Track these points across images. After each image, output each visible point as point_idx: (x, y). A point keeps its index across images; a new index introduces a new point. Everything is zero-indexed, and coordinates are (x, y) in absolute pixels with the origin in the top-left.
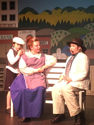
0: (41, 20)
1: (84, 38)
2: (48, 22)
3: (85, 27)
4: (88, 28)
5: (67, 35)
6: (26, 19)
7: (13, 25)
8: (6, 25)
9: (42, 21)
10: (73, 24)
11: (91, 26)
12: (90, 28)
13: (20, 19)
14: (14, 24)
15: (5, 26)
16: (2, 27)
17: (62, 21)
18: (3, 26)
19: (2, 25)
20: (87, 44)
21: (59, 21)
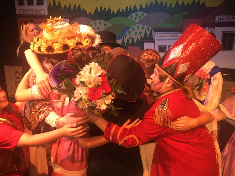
0: (75, 6)
1: (128, 32)
2: (84, 9)
3: (130, 17)
4: (133, 18)
5: (107, 27)
6: (57, 4)
7: (41, 11)
8: (34, 11)
9: (77, 7)
10: (115, 12)
11: (137, 16)
12: (135, 19)
13: (50, 3)
14: (43, 10)
15: (32, 12)
17: (101, 7)
18: (30, 12)
19: (28, 11)
20: (132, 40)
21: (97, 8)
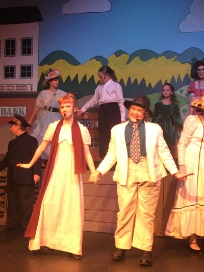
0: (85, 77)
3: (178, 92)
8: (14, 87)
12: (187, 94)
13: (43, 74)
14: (29, 85)
15: (10, 88)
16: (5, 90)
21: (122, 80)
